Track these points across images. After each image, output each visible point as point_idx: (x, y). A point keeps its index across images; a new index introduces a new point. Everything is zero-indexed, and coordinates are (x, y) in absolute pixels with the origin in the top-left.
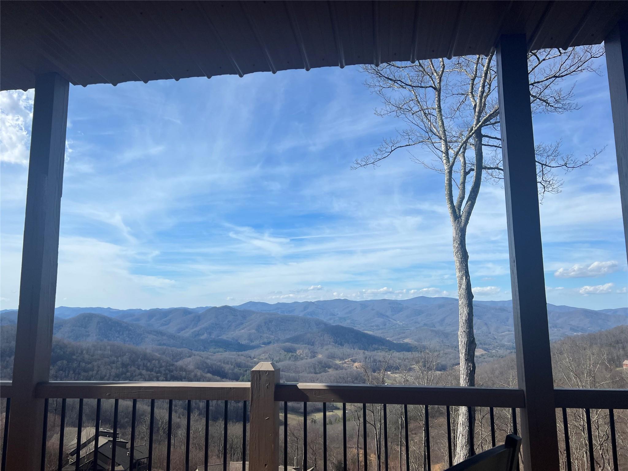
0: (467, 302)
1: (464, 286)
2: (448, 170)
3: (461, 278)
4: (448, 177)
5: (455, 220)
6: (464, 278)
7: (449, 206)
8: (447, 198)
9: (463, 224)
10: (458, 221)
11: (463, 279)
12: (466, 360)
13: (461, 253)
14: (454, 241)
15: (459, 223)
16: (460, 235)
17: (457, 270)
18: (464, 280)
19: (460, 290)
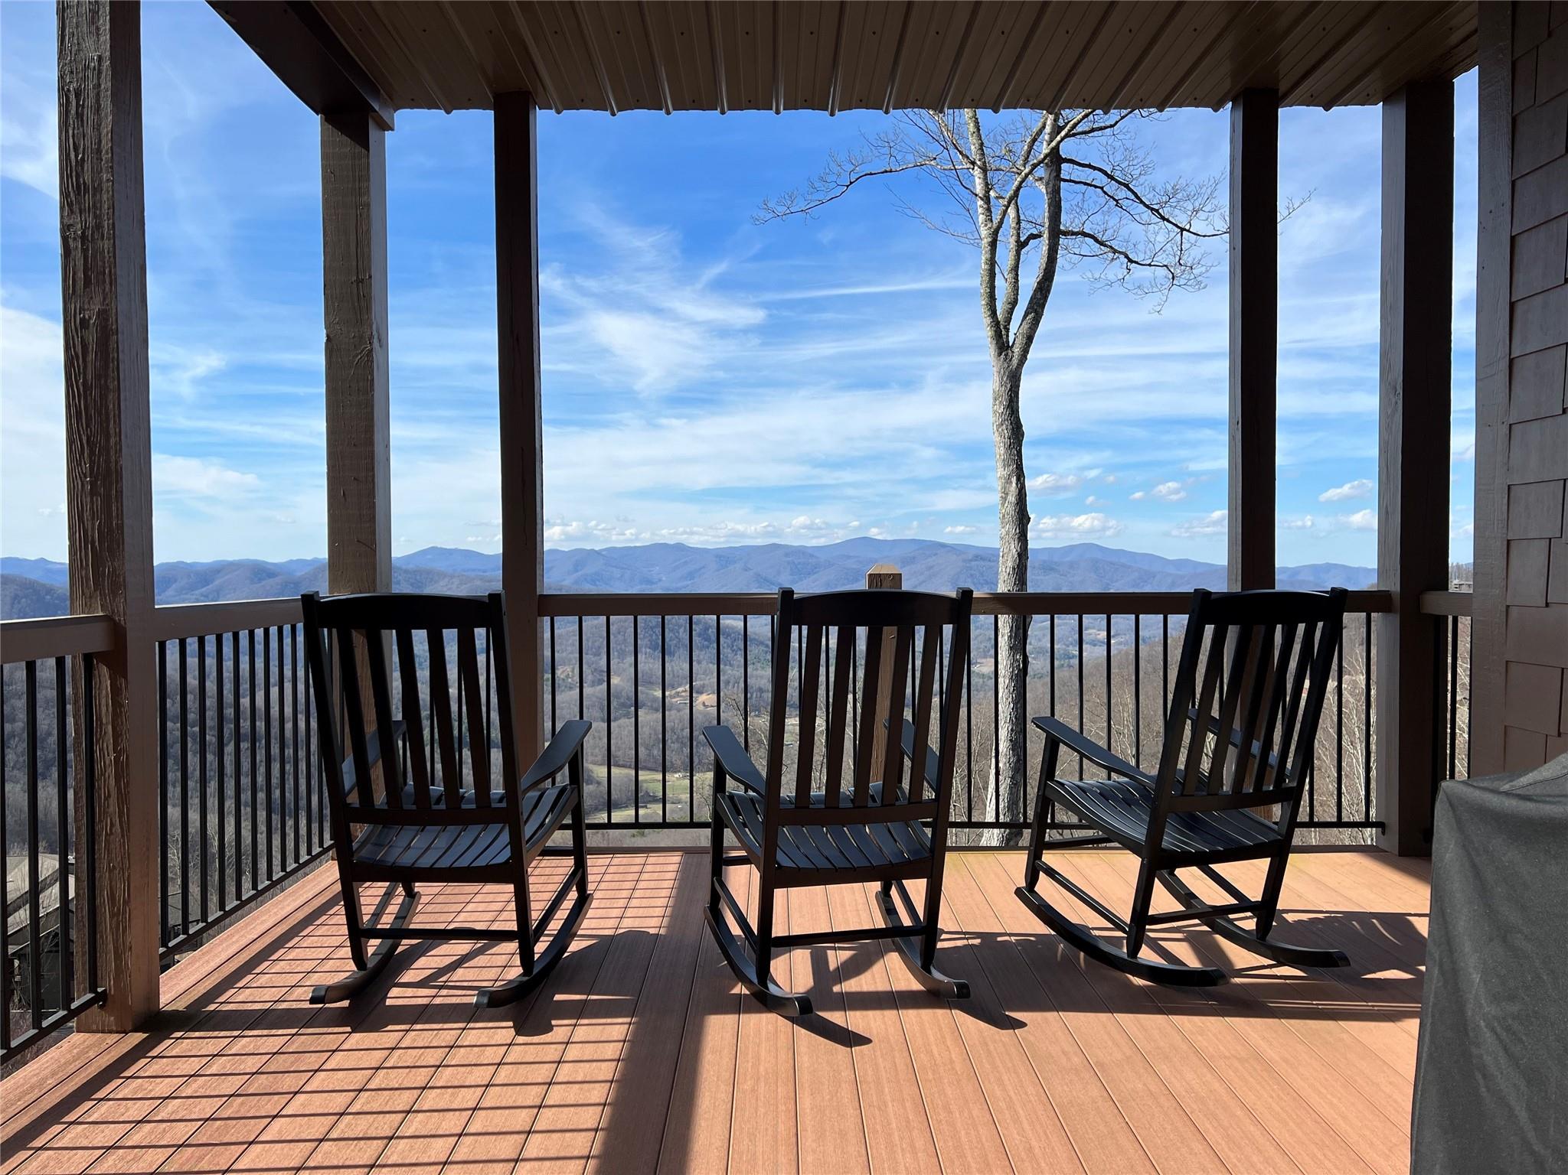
0: (1018, 531)
1: (1012, 498)
2: (990, 240)
3: (1008, 481)
4: (988, 256)
5: (1000, 354)
6: (1014, 480)
7: (988, 320)
8: (984, 302)
9: (1015, 362)
10: (1006, 355)
11: (1011, 482)
12: (1011, 648)
13: (1009, 427)
14: (995, 399)
15: (1008, 359)
16: (1009, 386)
17: (1000, 464)
18: (1014, 485)
19: (1003, 505)
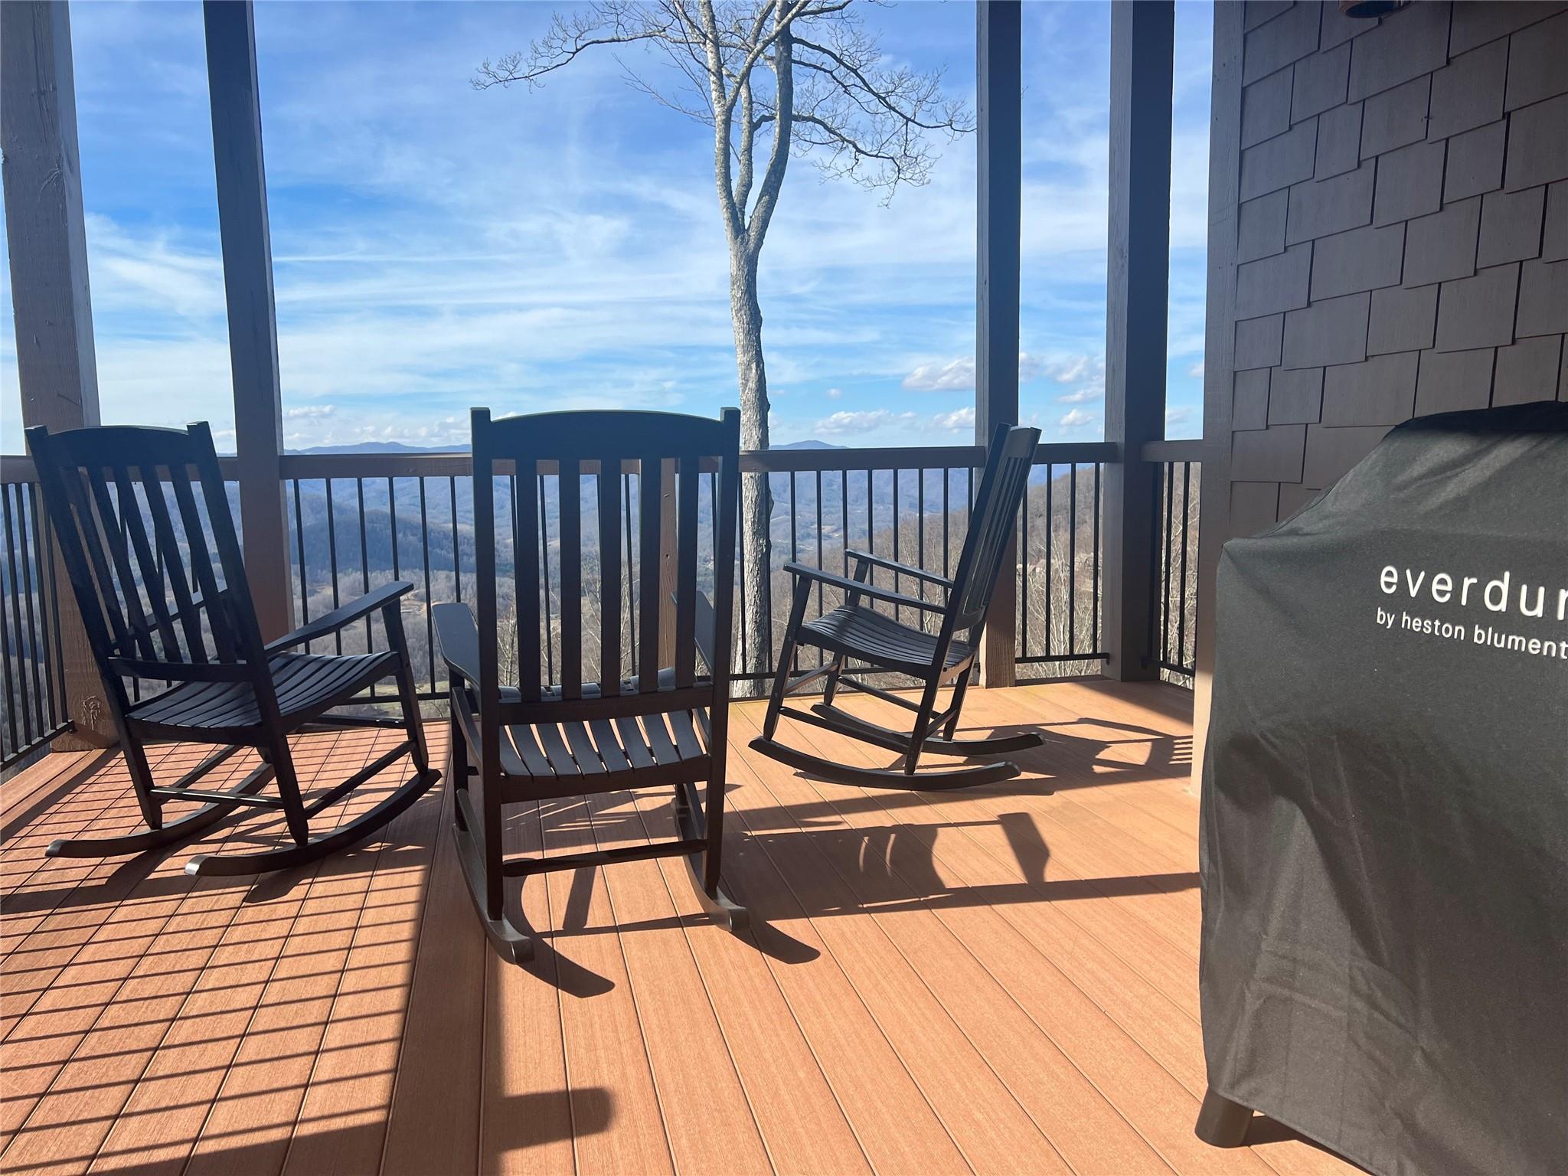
0: (759, 418)
1: (752, 385)
2: (723, 117)
3: (748, 368)
4: (722, 134)
5: (736, 238)
6: (754, 366)
7: (723, 202)
8: (719, 183)
9: (752, 246)
10: (743, 238)
11: (751, 369)
12: (754, 533)
13: (748, 312)
14: (734, 284)
15: (744, 243)
16: (746, 270)
17: (739, 350)
18: (754, 371)
19: (744, 391)
